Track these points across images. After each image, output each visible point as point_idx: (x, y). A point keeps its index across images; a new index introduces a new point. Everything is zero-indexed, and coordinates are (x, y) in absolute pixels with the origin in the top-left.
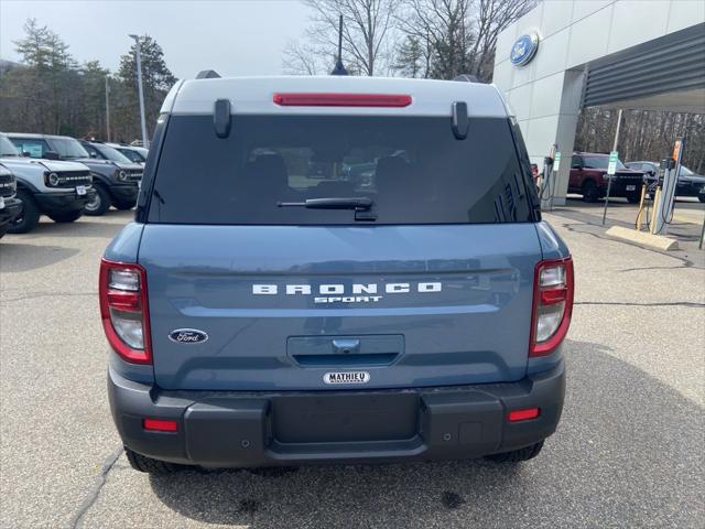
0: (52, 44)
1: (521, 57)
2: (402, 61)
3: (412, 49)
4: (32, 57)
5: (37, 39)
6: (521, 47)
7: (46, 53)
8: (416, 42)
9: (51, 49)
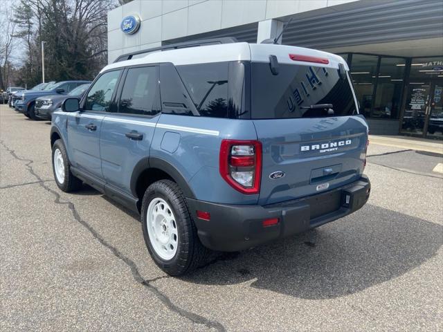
1: (129, 29)
2: (18, 17)
3: (25, 10)
6: (128, 23)
8: (28, 6)
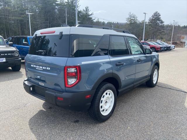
0: (134, 17)
4: (129, 21)
5: (131, 16)
7: (132, 20)
9: (133, 18)
